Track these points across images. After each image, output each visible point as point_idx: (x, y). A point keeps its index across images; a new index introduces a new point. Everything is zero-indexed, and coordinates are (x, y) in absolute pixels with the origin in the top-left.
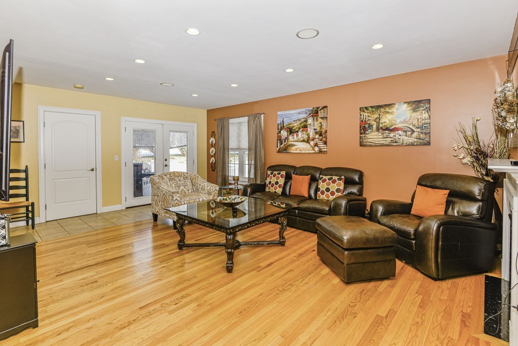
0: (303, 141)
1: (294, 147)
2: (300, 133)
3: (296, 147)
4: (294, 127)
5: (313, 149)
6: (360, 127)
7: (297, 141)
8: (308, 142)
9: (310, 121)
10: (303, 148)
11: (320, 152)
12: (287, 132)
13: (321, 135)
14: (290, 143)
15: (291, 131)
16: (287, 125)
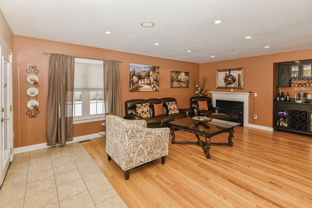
0: (148, 84)
1: (142, 88)
2: (145, 80)
3: (143, 88)
4: (142, 75)
5: (153, 89)
6: (171, 79)
7: (144, 84)
8: (150, 85)
9: (151, 73)
10: (148, 88)
11: (156, 90)
12: (137, 78)
13: (156, 81)
14: (140, 85)
15: (140, 78)
16: (137, 74)
